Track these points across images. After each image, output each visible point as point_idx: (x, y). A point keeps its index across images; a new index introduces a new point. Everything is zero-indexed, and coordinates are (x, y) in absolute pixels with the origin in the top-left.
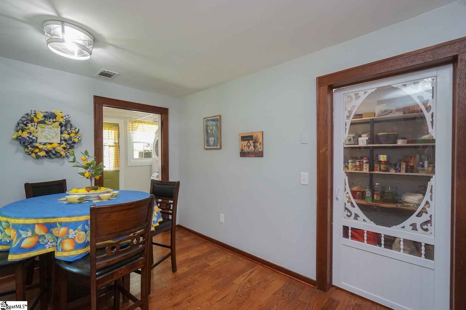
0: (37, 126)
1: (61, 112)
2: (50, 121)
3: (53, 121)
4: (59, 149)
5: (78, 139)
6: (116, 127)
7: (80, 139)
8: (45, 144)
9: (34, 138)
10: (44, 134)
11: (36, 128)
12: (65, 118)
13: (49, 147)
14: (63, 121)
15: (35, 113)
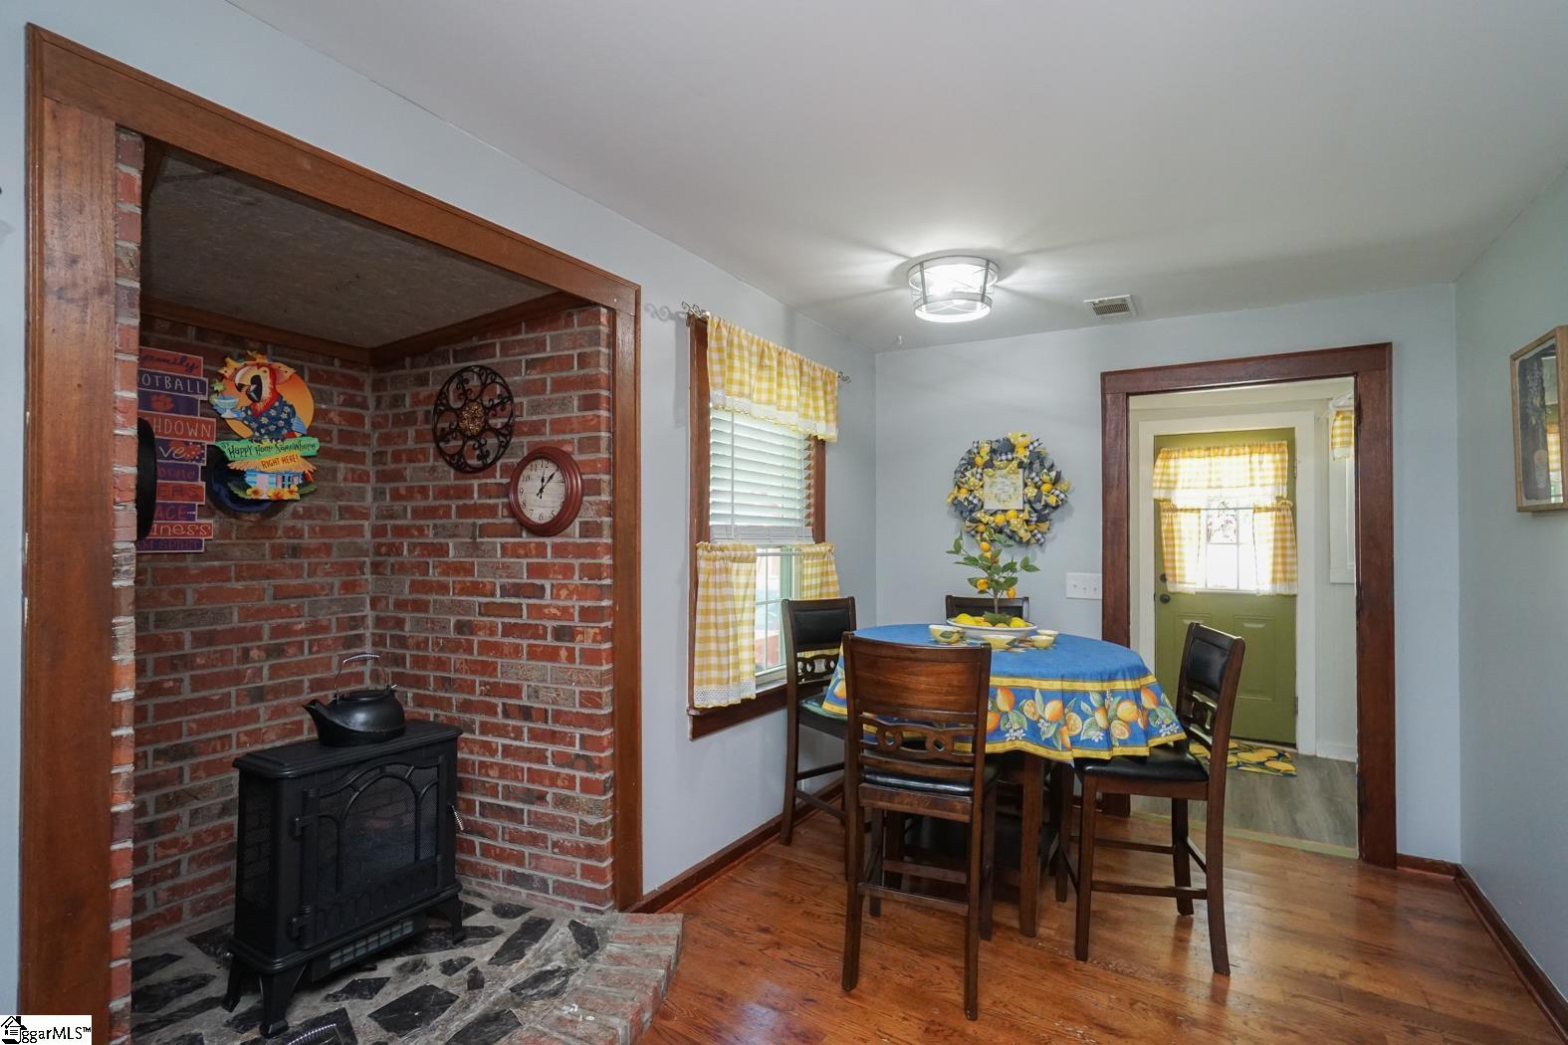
0: (981, 474)
1: (1023, 436)
2: (1001, 460)
3: (1007, 460)
4: (1016, 523)
5: (1058, 496)
6: (1277, 443)
7: (1062, 496)
8: (994, 514)
9: (975, 501)
10: (995, 490)
11: (980, 480)
12: (1031, 448)
13: (1000, 519)
14: (1025, 456)
15: (977, 447)
